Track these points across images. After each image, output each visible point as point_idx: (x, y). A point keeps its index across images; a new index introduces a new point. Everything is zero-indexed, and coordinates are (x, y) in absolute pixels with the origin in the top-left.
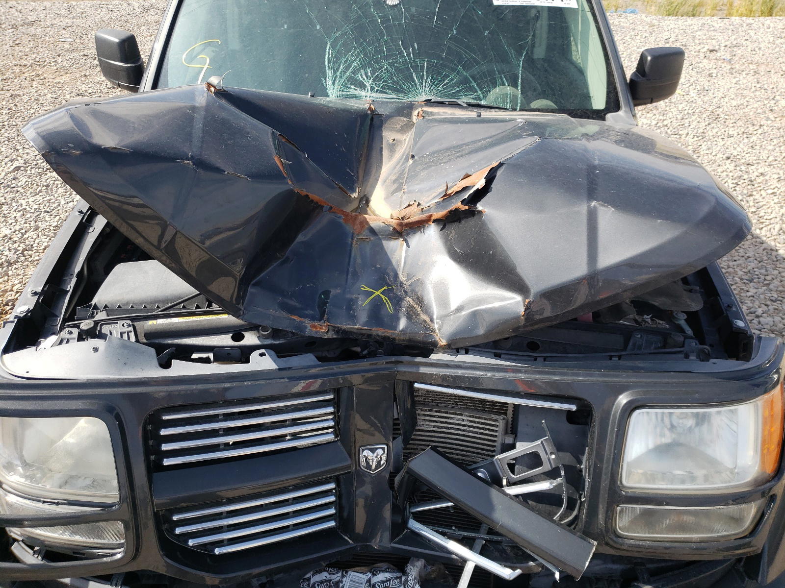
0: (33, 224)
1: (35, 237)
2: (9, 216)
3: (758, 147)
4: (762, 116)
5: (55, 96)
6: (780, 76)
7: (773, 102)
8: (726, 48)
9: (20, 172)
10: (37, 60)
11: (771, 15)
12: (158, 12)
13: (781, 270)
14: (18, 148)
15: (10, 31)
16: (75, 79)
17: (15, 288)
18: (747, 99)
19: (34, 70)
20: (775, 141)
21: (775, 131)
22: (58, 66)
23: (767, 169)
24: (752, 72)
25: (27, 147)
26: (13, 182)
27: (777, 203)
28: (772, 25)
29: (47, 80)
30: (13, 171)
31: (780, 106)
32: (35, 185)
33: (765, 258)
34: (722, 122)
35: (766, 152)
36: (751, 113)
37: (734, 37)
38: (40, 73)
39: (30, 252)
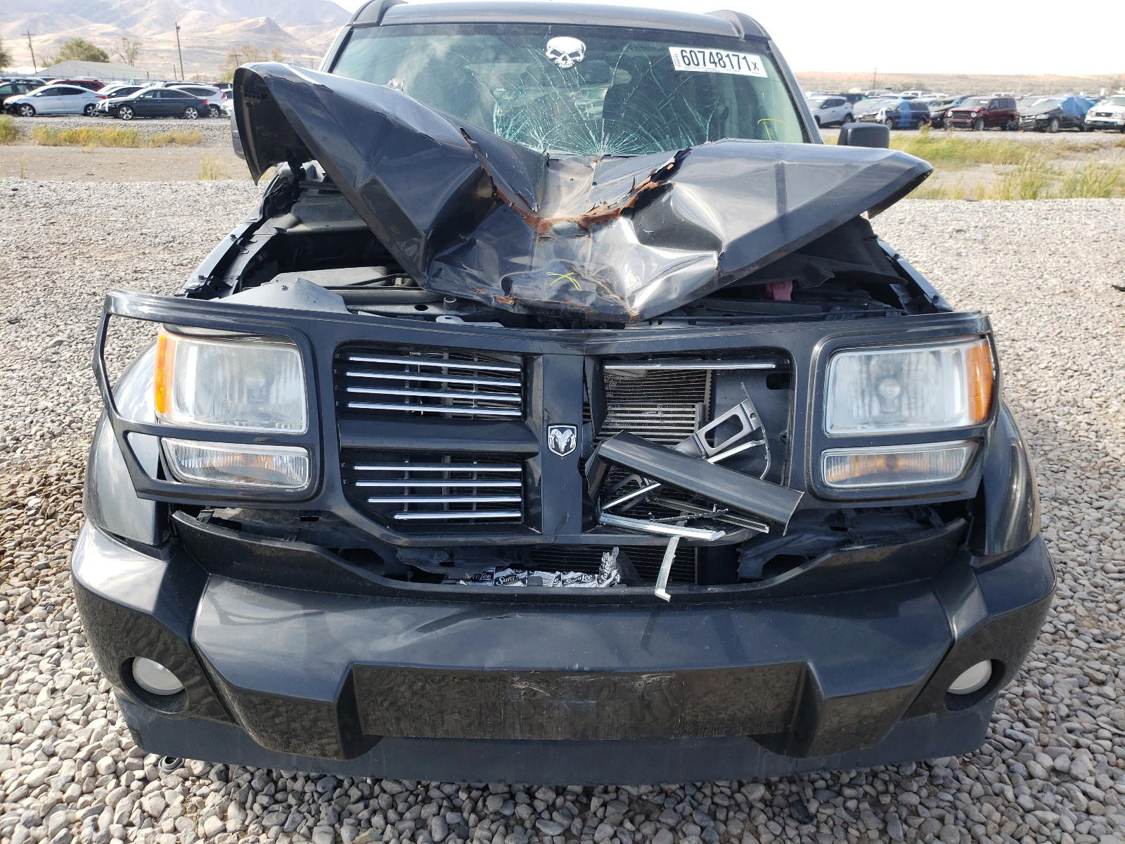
0: (81, 397)
1: (84, 410)
2: (48, 390)
3: (1024, 324)
4: (1027, 294)
5: (104, 273)
6: (1047, 256)
7: (1040, 281)
8: (977, 229)
9: (62, 348)
10: (80, 238)
11: (1035, 199)
12: (237, 192)
13: (1061, 441)
14: (58, 323)
15: (42, 209)
16: (132, 258)
17: (61, 460)
18: (1007, 278)
19: (76, 249)
20: (1046, 318)
21: (1044, 308)
22: (108, 245)
23: (1037, 345)
24: (1011, 252)
25: (71, 322)
26: (54, 356)
27: (1053, 377)
28: (1033, 207)
29: (94, 258)
30: (54, 346)
31: (1049, 284)
32: (82, 359)
33: (1041, 430)
34: (977, 299)
35: (1035, 328)
36: (1013, 292)
37: (985, 219)
38: (85, 251)
39: (79, 424)
